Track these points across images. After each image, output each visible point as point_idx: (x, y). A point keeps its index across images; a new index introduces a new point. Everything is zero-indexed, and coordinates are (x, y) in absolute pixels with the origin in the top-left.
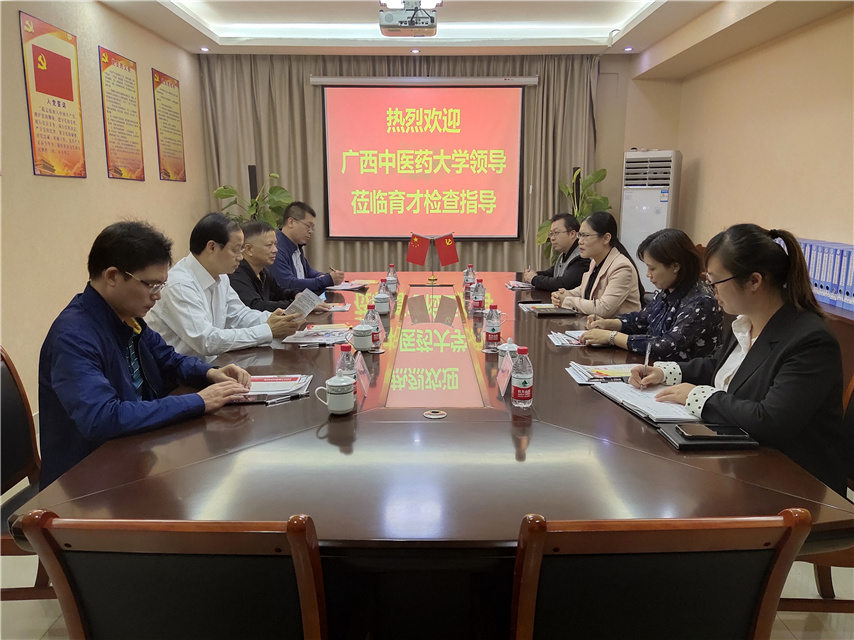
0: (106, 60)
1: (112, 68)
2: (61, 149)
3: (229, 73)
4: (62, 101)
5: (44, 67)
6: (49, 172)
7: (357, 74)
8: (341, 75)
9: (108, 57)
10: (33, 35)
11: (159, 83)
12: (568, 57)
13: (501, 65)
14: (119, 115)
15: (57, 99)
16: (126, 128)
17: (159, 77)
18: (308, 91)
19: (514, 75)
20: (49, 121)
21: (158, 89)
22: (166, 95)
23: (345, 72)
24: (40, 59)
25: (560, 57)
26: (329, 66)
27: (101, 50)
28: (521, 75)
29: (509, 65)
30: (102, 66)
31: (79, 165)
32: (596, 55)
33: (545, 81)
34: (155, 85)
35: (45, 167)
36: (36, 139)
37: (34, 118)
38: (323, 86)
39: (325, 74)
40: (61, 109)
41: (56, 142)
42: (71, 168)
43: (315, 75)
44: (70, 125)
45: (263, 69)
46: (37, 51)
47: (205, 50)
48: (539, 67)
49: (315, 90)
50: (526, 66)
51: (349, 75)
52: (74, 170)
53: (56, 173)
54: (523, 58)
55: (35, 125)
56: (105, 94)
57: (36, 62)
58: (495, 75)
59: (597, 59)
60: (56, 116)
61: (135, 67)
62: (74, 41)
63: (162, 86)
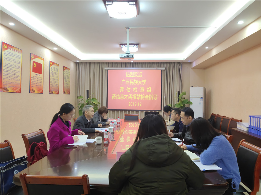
0: (51, 64)
1: (52, 66)
2: (37, 86)
3: (84, 67)
4: (39, 74)
5: (35, 66)
6: (33, 92)
7: (117, 67)
8: (113, 67)
9: (52, 63)
10: (33, 59)
11: (65, 69)
12: (173, 63)
13: (155, 64)
14: (53, 77)
15: (37, 74)
16: (55, 81)
17: (65, 68)
18: (104, 71)
19: (159, 67)
20: (35, 79)
21: (64, 71)
22: (66, 72)
23: (114, 67)
24: (34, 64)
25: (171, 63)
26: (110, 65)
27: (50, 62)
28: (161, 67)
29: (158, 65)
30: (50, 65)
31: (42, 90)
32: (181, 62)
33: (167, 69)
34: (64, 70)
35: (32, 91)
36: (31, 84)
37: (31, 78)
38: (108, 70)
39: (109, 67)
40: (38, 76)
41: (36, 84)
42: (39, 91)
43: (106, 67)
44: (40, 80)
45: (92, 66)
46: (34, 62)
47: (78, 61)
48: (165, 65)
49: (106, 71)
50: (162, 65)
51: (115, 67)
52: (40, 91)
53: (35, 92)
54: (161, 63)
55: (31, 80)
56: (50, 72)
57: (33, 65)
58: (154, 67)
59: (181, 63)
60: (37, 78)
61: (59, 66)
62: (43, 59)
63: (65, 70)
